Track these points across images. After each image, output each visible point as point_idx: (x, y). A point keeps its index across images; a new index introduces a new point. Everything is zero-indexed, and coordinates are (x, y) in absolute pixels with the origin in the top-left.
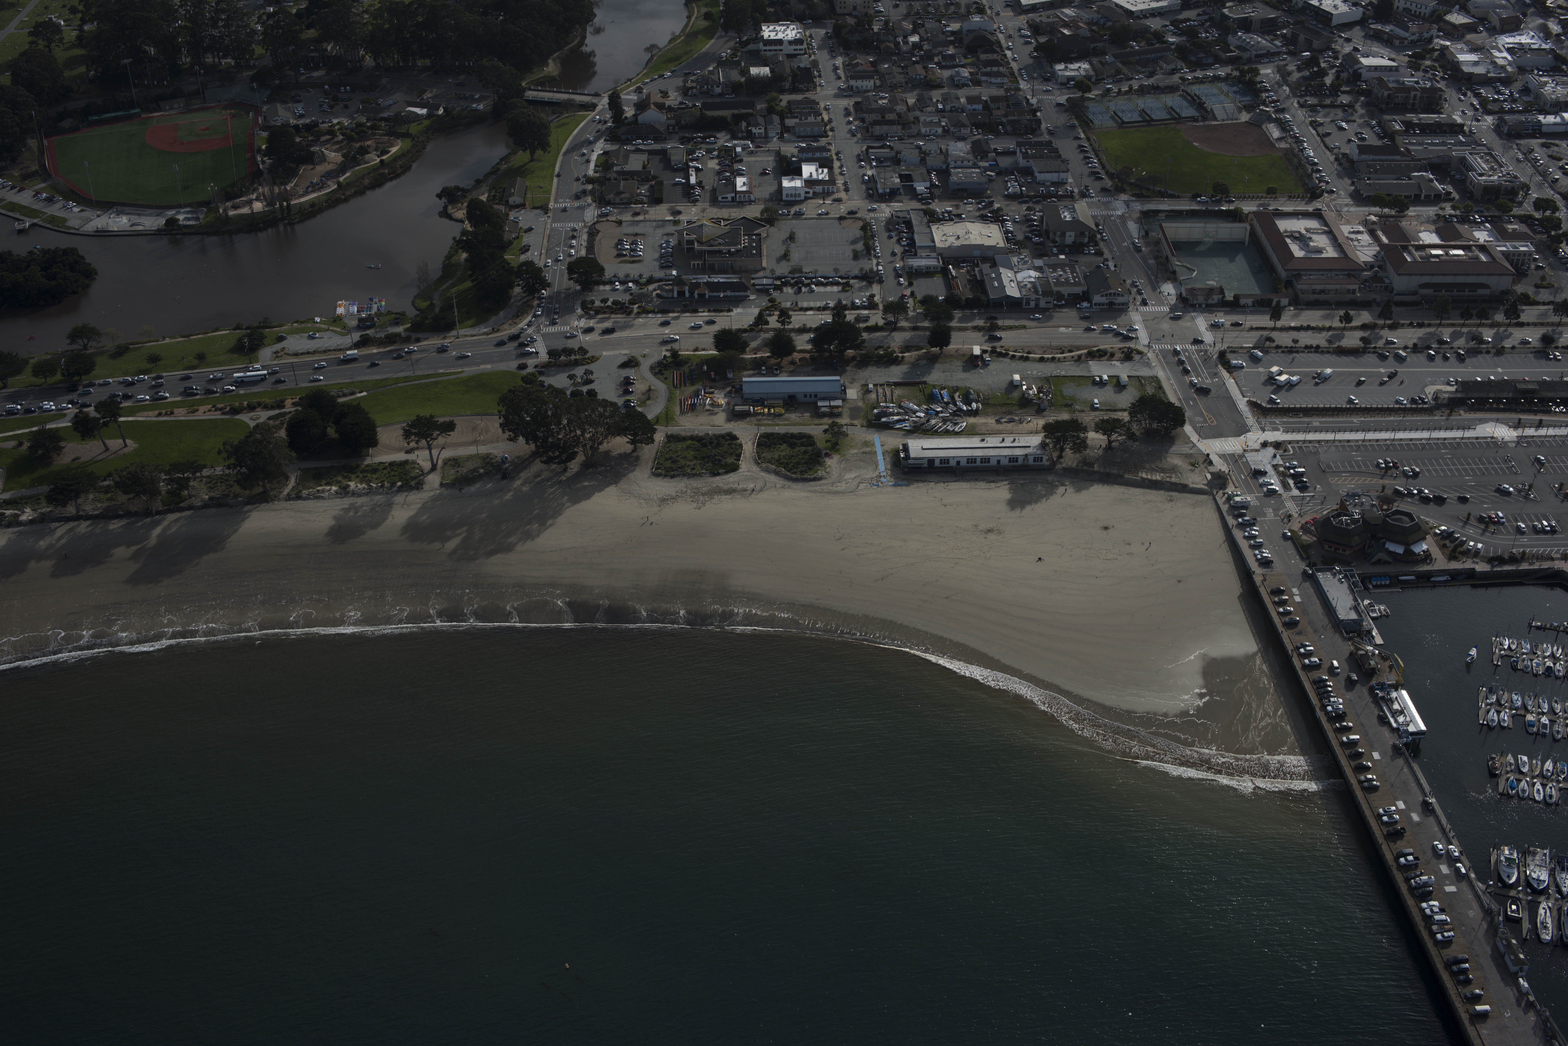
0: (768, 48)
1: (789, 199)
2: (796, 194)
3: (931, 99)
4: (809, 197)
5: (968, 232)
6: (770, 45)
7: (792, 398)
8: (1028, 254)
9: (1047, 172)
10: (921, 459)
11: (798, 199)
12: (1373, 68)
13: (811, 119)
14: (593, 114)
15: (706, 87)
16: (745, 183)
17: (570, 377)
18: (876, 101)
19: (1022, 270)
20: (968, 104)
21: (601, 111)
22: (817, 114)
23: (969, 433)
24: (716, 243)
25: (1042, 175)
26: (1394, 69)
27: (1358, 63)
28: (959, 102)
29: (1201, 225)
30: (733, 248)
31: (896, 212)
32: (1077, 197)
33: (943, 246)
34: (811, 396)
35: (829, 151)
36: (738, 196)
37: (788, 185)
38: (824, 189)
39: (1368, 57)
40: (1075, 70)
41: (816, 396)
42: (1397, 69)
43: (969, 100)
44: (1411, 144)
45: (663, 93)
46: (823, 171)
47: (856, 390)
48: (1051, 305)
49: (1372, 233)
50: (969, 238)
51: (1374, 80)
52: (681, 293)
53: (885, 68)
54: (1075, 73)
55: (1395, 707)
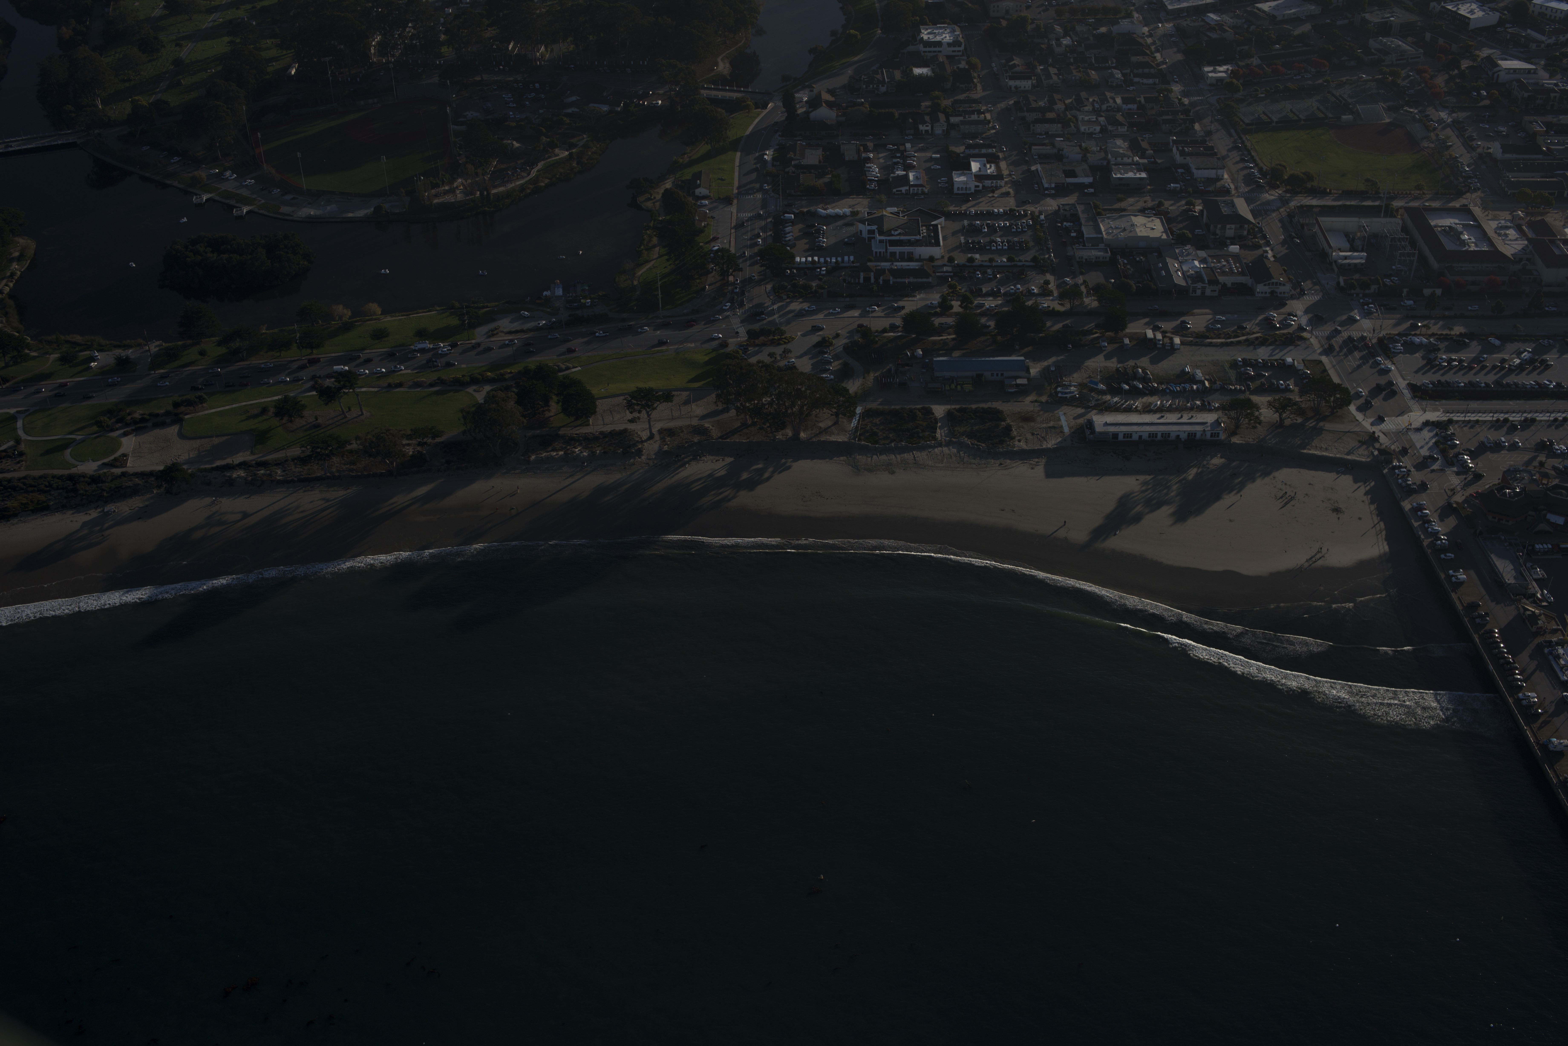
0: (928, 49)
1: (960, 192)
2: (966, 188)
3: (1088, 99)
4: (979, 191)
5: (1133, 225)
6: (930, 47)
7: (979, 376)
8: (1192, 246)
9: (1204, 169)
10: (1106, 433)
11: (968, 192)
12: (1512, 71)
13: (975, 117)
14: (765, 112)
15: (871, 86)
16: (917, 177)
17: (771, 355)
18: (1035, 101)
19: (1186, 260)
20: (1123, 103)
21: (773, 109)
22: (979, 112)
23: (1148, 409)
24: (896, 233)
25: (1200, 171)
26: (1532, 71)
27: (1497, 65)
28: (1115, 102)
29: (1356, 219)
30: (912, 238)
31: (1063, 205)
32: (1233, 192)
33: (1110, 237)
34: (997, 375)
35: (995, 147)
36: (911, 189)
37: (959, 179)
38: (992, 183)
39: (1506, 60)
40: (1222, 71)
41: (1002, 375)
42: (1535, 72)
43: (1125, 101)
44: (1552, 143)
45: (831, 92)
46: (991, 167)
47: (1038, 370)
48: (1216, 294)
49: (1519, 228)
50: (1135, 230)
51: (1515, 83)
52: (867, 279)
53: (1041, 69)
54: (1224, 75)
55: (1562, 662)
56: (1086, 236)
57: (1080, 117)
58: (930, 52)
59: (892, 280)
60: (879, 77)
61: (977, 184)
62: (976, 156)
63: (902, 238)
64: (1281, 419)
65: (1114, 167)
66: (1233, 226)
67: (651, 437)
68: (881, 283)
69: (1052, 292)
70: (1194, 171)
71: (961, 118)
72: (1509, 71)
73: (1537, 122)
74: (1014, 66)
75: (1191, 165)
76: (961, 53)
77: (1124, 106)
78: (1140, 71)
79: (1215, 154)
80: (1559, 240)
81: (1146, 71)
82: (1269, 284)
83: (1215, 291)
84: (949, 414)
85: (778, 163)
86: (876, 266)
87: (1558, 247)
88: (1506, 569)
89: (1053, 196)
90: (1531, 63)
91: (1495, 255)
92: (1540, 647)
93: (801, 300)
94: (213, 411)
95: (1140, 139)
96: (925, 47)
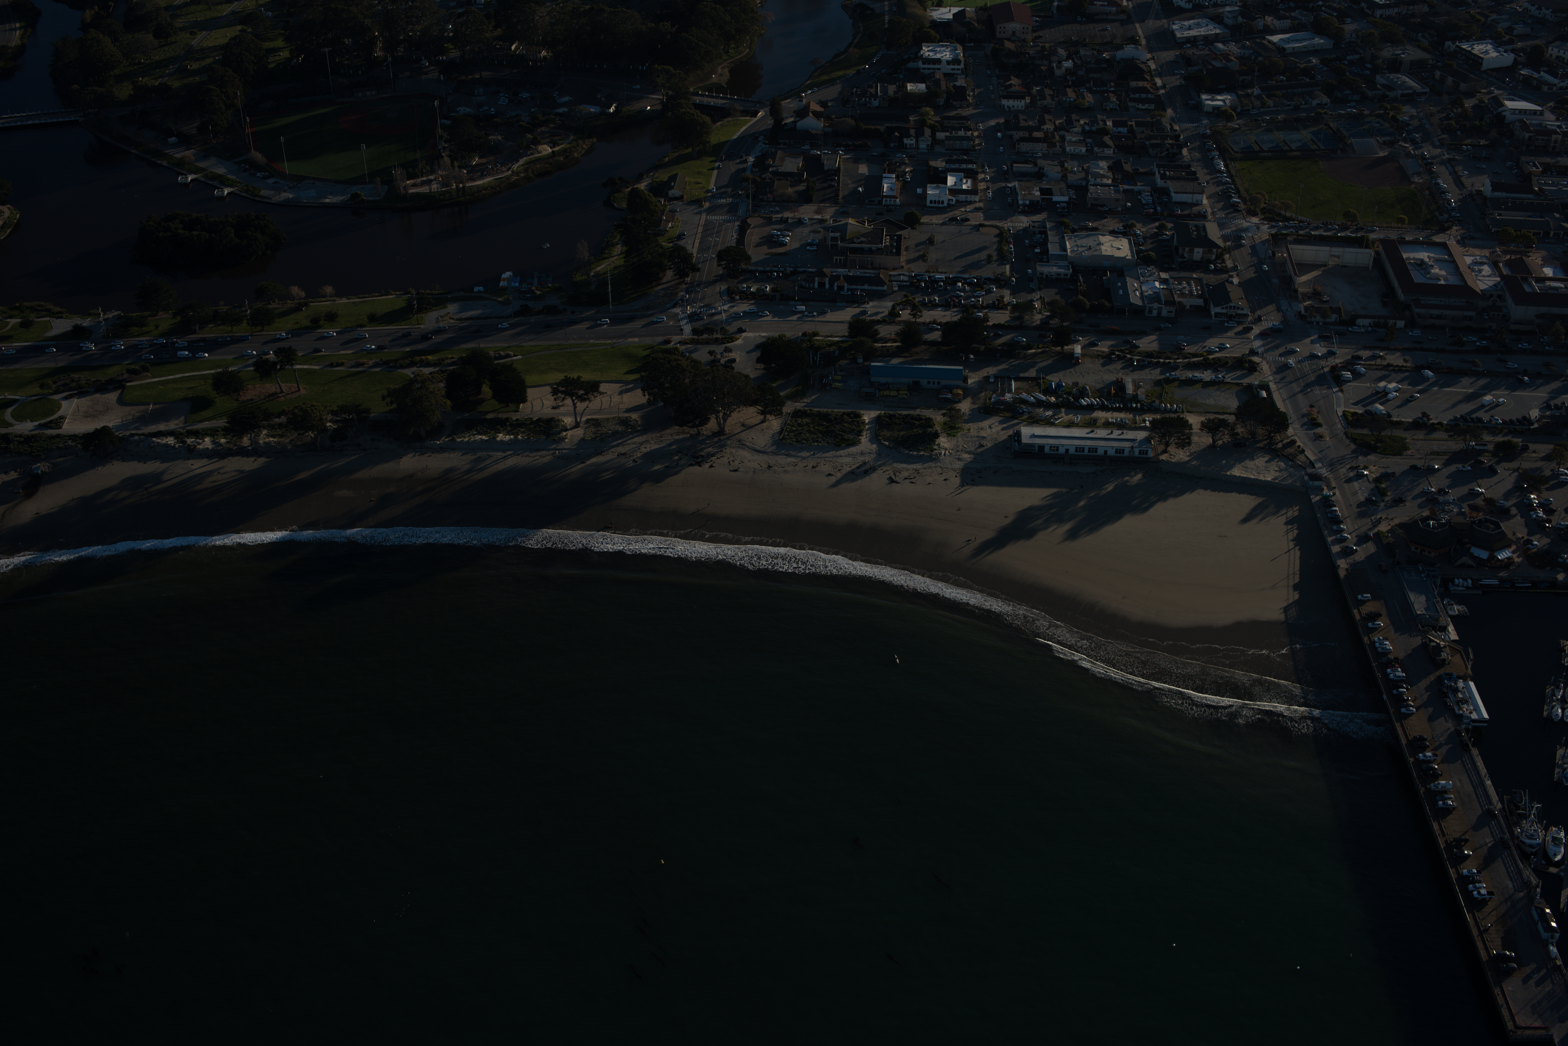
0: (927, 66)
1: (933, 205)
2: (939, 201)
3: (1078, 121)
4: (953, 205)
5: (1100, 244)
6: (929, 64)
7: (916, 383)
8: (1156, 267)
9: (1183, 193)
10: (1032, 445)
11: (941, 205)
12: (1517, 112)
13: (961, 133)
14: (755, 120)
15: (864, 99)
16: (891, 188)
17: (711, 353)
18: (1025, 120)
19: (1148, 281)
20: (1114, 126)
21: (763, 118)
22: (967, 129)
24: (859, 240)
25: (1178, 195)
26: (1538, 113)
27: (1503, 105)
28: (1105, 124)
29: (1328, 248)
30: (874, 247)
31: (1033, 222)
32: (1210, 217)
33: (1074, 255)
34: (934, 383)
35: (975, 163)
36: (884, 200)
37: (932, 191)
38: (966, 197)
39: (1513, 100)
40: (1221, 100)
41: (939, 383)
42: (1541, 113)
43: (1116, 124)
44: (1546, 184)
45: (823, 104)
46: (967, 181)
47: (977, 379)
48: (1173, 315)
49: (1494, 265)
50: (1100, 249)
51: (1517, 123)
52: (822, 285)
53: (1037, 90)
54: (1221, 103)
55: (1460, 695)
56: (1050, 252)
57: (1068, 138)
58: (929, 69)
59: (846, 286)
60: (872, 91)
61: (950, 197)
62: (954, 171)
63: (863, 245)
64: (1212, 440)
65: (1091, 187)
66: (1201, 250)
67: (577, 425)
68: (836, 288)
70: (1173, 195)
71: (948, 134)
72: (1514, 111)
73: (1534, 163)
74: (1011, 85)
75: (1171, 189)
76: (959, 72)
77: (1115, 129)
78: (1137, 95)
79: (1195, 179)
80: (1533, 278)
81: (1143, 96)
82: (1227, 308)
83: (1172, 312)
84: (878, 420)
85: (757, 170)
86: (832, 272)
87: (1530, 285)
88: (1418, 602)
89: (1025, 213)
90: (1539, 105)
91: (1464, 290)
92: (1440, 679)
93: (752, 302)
94: (156, 379)
95: (1123, 161)
96: (924, 64)
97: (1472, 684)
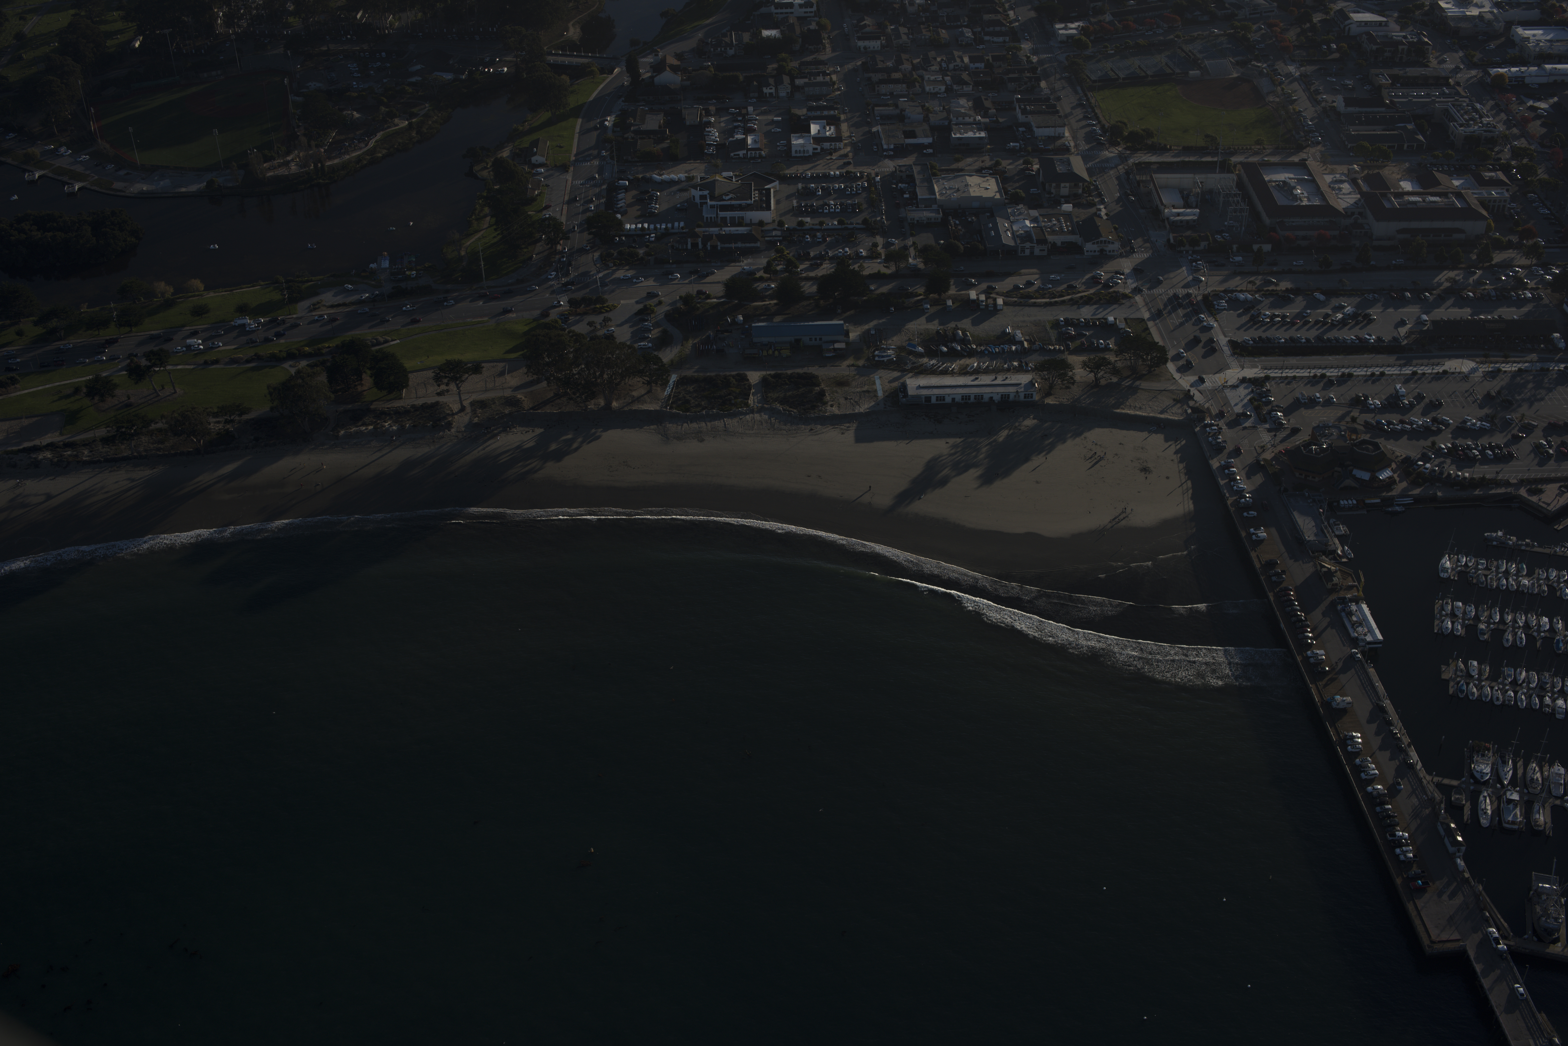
0: (779, 11)
1: (798, 155)
2: (804, 151)
3: (935, 59)
4: (818, 154)
5: (967, 185)
6: (782, 8)
7: (798, 341)
8: (1024, 205)
9: (1045, 127)
10: (918, 397)
11: (806, 155)
12: (1363, 24)
13: (820, 79)
14: (611, 77)
15: (719, 49)
16: (755, 141)
17: (590, 324)
18: (882, 61)
19: (1018, 220)
20: (971, 62)
21: (619, 74)
22: (825, 74)
23: (964, 372)
24: (727, 198)
25: (1040, 130)
26: (1383, 24)
27: (1348, 18)
28: (962, 61)
29: (1191, 176)
30: (743, 202)
31: (900, 166)
32: (1073, 150)
33: (943, 198)
34: (816, 339)
35: (837, 109)
36: (749, 153)
37: (797, 142)
38: (831, 145)
39: (1359, 12)
40: (1073, 28)
41: (820, 339)
42: (1386, 24)
43: (972, 59)
44: (1397, 96)
45: (679, 56)
46: (830, 129)
47: (858, 333)
48: (1045, 253)
49: (1354, 182)
50: (968, 191)
51: (1364, 35)
52: (694, 245)
53: (892, 29)
54: (1074, 32)
55: (1354, 619)
56: (919, 197)
57: (926, 77)
58: (781, 13)
59: (719, 245)
60: (727, 40)
61: (815, 146)
62: (816, 118)
63: (733, 202)
64: (1096, 378)
65: (954, 127)
66: (1067, 185)
67: (463, 409)
68: (709, 248)
69: (880, 254)
70: (1035, 129)
71: (806, 80)
72: (1360, 23)
73: (1383, 75)
74: (865, 26)
75: (1033, 124)
76: (813, 14)
77: (972, 65)
78: (991, 29)
79: (1057, 112)
80: (1391, 193)
81: (998, 29)
82: (1097, 243)
83: (1044, 250)
84: (764, 381)
85: (619, 129)
86: (704, 232)
87: (1390, 200)
88: (1307, 526)
89: (891, 157)
90: (1383, 16)
91: (1327, 210)
92: (1333, 604)
93: (627, 268)
94: (26, 391)
95: (983, 98)
96: (776, 8)
97: (1364, 607)
